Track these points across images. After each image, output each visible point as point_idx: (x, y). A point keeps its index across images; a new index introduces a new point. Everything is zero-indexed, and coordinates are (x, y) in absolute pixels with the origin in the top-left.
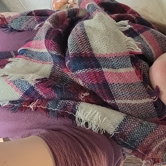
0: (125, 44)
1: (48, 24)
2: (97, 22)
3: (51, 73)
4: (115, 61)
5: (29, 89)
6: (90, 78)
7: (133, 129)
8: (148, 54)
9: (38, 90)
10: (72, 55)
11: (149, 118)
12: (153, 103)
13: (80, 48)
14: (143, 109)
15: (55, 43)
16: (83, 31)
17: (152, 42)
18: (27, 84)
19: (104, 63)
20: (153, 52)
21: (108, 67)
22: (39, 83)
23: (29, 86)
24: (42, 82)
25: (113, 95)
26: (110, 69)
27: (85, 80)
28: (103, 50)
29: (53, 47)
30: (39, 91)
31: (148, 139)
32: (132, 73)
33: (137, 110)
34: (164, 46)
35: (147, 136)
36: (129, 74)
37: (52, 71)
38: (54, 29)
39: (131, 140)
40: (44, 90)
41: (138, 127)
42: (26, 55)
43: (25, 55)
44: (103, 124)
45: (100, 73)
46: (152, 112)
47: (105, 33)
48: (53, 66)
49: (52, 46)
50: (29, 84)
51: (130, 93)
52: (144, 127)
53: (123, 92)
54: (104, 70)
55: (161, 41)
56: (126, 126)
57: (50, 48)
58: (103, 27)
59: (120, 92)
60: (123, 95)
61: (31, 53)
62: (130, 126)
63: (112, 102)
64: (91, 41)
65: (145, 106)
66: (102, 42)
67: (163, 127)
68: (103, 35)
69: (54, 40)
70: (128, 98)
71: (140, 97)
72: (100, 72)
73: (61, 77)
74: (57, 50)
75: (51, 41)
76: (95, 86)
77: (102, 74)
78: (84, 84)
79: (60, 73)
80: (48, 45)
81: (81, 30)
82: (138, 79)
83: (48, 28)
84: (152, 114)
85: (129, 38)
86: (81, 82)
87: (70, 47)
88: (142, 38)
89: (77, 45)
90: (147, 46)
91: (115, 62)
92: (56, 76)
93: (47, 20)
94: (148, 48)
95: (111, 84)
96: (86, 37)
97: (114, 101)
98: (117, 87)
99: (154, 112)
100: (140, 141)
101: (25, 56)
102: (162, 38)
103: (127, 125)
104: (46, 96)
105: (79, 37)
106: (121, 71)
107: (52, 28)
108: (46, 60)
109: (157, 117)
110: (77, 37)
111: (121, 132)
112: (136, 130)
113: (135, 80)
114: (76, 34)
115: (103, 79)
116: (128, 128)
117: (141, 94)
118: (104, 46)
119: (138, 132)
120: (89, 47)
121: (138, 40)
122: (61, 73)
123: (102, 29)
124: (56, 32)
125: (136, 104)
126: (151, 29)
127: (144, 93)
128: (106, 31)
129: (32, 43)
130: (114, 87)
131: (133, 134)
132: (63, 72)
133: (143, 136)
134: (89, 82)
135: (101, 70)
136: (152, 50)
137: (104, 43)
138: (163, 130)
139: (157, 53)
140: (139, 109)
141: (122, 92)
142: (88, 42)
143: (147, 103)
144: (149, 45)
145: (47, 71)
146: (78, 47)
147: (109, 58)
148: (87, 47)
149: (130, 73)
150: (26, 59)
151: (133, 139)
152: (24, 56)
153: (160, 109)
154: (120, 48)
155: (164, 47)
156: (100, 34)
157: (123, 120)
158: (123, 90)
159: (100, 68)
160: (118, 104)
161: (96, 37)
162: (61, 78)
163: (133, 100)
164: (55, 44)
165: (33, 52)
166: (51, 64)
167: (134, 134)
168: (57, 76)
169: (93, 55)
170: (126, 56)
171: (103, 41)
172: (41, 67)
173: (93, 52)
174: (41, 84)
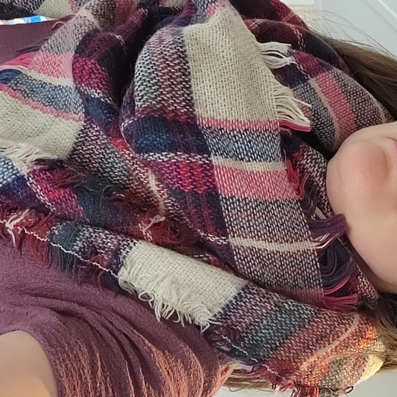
0: (274, 100)
1: (88, 18)
2: (218, 33)
3: (76, 143)
4: (243, 141)
5: (13, 182)
6: (176, 176)
7: (259, 318)
8: (323, 129)
9: (37, 188)
10: (143, 111)
11: (302, 289)
12: (317, 252)
13: (165, 95)
14: (292, 266)
15: (103, 70)
16: (178, 50)
17: (336, 102)
18: (9, 167)
19: (218, 143)
20: (336, 125)
21: (225, 154)
22: (41, 170)
23: (13, 174)
24: (48, 170)
25: (227, 225)
26: (229, 159)
27: (165, 177)
28: (220, 108)
29: (95, 79)
30: (38, 191)
31: (291, 343)
32: (279, 176)
33: (276, 266)
34: (362, 112)
35: (291, 335)
36: (271, 176)
37: (77, 139)
38: (102, 34)
39: (250, 343)
40: (51, 191)
41: (271, 314)
42: (16, 85)
43: (12, 84)
44: (182, 302)
45: (205, 168)
46: (312, 274)
47: (230, 67)
48: (84, 126)
49: (93, 76)
50: (14, 170)
51: (268, 225)
52: (283, 315)
53: (251, 220)
54: (216, 160)
55: (355, 99)
56: (240, 311)
57: (88, 79)
58: (229, 49)
59: (245, 219)
60: (250, 227)
61: (30, 84)
62: (250, 311)
63: (221, 241)
64: (195, 80)
65: (297, 260)
66: (221, 89)
67: (329, 317)
68: (225, 71)
69: (101, 61)
70: (261, 237)
71: (290, 236)
72: (205, 166)
73: (101, 159)
74: (105, 89)
75: (92, 63)
76: (185, 197)
77: (209, 170)
78: (159, 187)
79: (98, 147)
80: (81, 71)
81: (173, 44)
82: (290, 190)
83: (86, 28)
84: (310, 279)
85: (285, 88)
86: (154, 181)
87: (139, 86)
88: (313, 88)
89: (160, 86)
90: (325, 108)
91: (244, 143)
92: (87, 154)
93: (85, 7)
94: (324, 116)
95: (226, 198)
96: (186, 67)
97: (227, 239)
98: (240, 207)
99: (315, 276)
100: (273, 346)
101: (13, 88)
102: (356, 92)
103: (242, 310)
104: (56, 207)
105: (168, 64)
106: (254, 169)
107: (99, 31)
108: (67, 107)
109: (321, 287)
110: (161, 63)
111: (227, 322)
112: (265, 322)
113: (283, 195)
114: (159, 54)
115: (209, 182)
116: (244, 315)
117: (293, 229)
118: (224, 100)
119: (269, 325)
120: (186, 96)
121: (303, 93)
122: (101, 149)
123: (225, 53)
124: (106, 42)
125: (277, 252)
126: (335, 69)
127: (300, 228)
128: (235, 60)
129: (35, 58)
130: (232, 205)
131: (255, 329)
132: (107, 148)
133: (282, 336)
134: (173, 184)
135: (207, 160)
136: (335, 120)
137: (224, 91)
138: (328, 322)
139: (346, 127)
140: (282, 265)
141: (249, 221)
142: (186, 82)
143: (304, 252)
144: (329, 107)
145: (65, 137)
146: (161, 90)
147: (230, 130)
148: (183, 95)
149: (275, 175)
150: (14, 97)
151: (257, 341)
152: (10, 86)
153: (333, 268)
154: (259, 108)
155: (361, 114)
156: (219, 65)
157: (235, 298)
158: (252, 215)
159: (205, 155)
160: (233, 248)
161: (210, 73)
162: (99, 163)
163: (271, 242)
164: (100, 73)
165: (34, 82)
166: (77, 121)
167: (261, 329)
168: (90, 154)
169: (194, 118)
170: (271, 132)
171: (224, 85)
172: (51, 123)
173: (194, 110)
174: (46, 174)
